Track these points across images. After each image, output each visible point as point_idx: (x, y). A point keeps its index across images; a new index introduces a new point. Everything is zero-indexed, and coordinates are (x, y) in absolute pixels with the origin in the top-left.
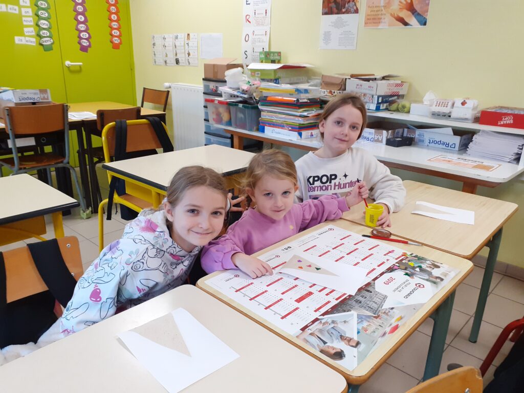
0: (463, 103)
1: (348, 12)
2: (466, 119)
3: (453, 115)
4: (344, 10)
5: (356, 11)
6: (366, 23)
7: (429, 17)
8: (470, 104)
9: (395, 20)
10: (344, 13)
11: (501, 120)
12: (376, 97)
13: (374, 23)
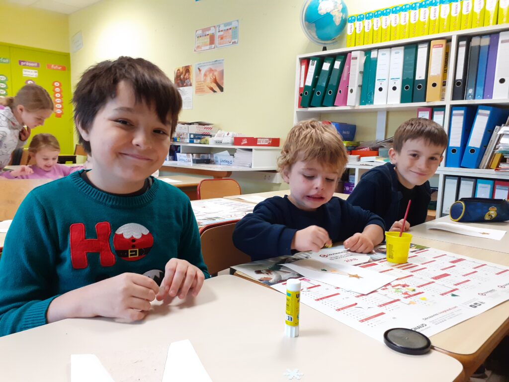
0: (228, 134)
1: (187, 85)
2: (228, 143)
3: (223, 142)
4: (185, 84)
5: (191, 85)
6: (196, 92)
7: (225, 87)
8: (231, 134)
9: (209, 89)
10: (185, 86)
11: (242, 142)
12: (189, 135)
13: (200, 91)
